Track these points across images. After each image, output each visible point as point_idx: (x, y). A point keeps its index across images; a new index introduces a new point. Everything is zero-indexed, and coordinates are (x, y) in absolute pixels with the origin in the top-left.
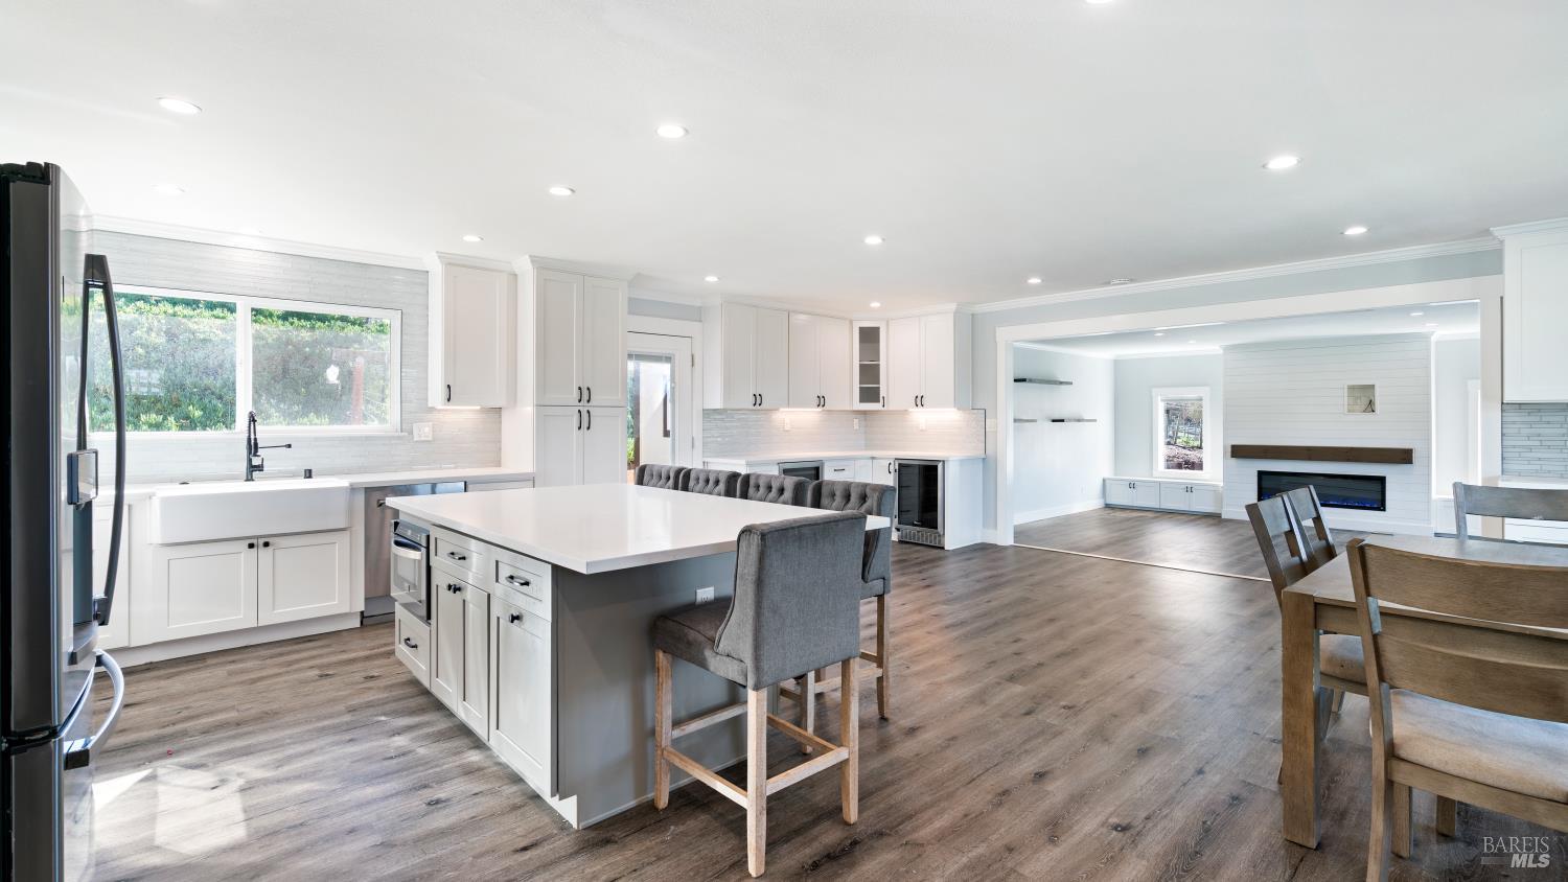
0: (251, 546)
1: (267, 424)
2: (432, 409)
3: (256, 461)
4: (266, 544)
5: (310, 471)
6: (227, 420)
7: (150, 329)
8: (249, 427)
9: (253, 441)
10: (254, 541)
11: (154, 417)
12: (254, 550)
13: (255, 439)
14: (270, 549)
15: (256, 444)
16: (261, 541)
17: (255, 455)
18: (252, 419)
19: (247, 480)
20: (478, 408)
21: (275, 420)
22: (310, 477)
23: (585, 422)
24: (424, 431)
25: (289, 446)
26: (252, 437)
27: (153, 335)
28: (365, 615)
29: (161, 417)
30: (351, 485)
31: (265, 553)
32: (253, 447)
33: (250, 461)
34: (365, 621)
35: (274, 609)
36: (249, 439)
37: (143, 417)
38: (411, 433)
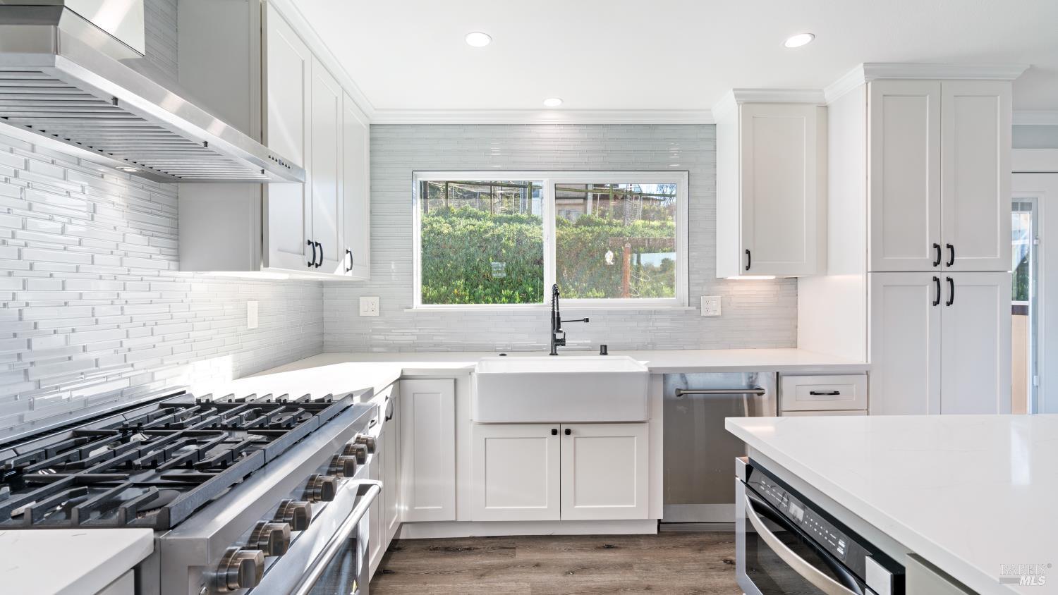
0: (554, 432)
1: (568, 297)
2: (722, 281)
3: (559, 336)
4: (568, 432)
5: (606, 346)
6: (537, 295)
7: (509, 239)
8: (553, 300)
9: (556, 316)
10: (556, 427)
11: (508, 292)
12: (557, 436)
13: (558, 313)
14: (571, 437)
15: (559, 319)
16: (564, 428)
17: (558, 331)
18: (556, 294)
19: (551, 354)
20: (773, 277)
21: (572, 294)
22: (605, 353)
23: (944, 294)
24: (712, 306)
25: (587, 320)
26: (556, 311)
27: (511, 242)
28: (662, 521)
29: (512, 292)
30: (650, 370)
31: (567, 441)
32: (556, 322)
33: (554, 336)
34: (663, 527)
35: (575, 505)
36: (553, 312)
37: (503, 292)
38: (699, 307)
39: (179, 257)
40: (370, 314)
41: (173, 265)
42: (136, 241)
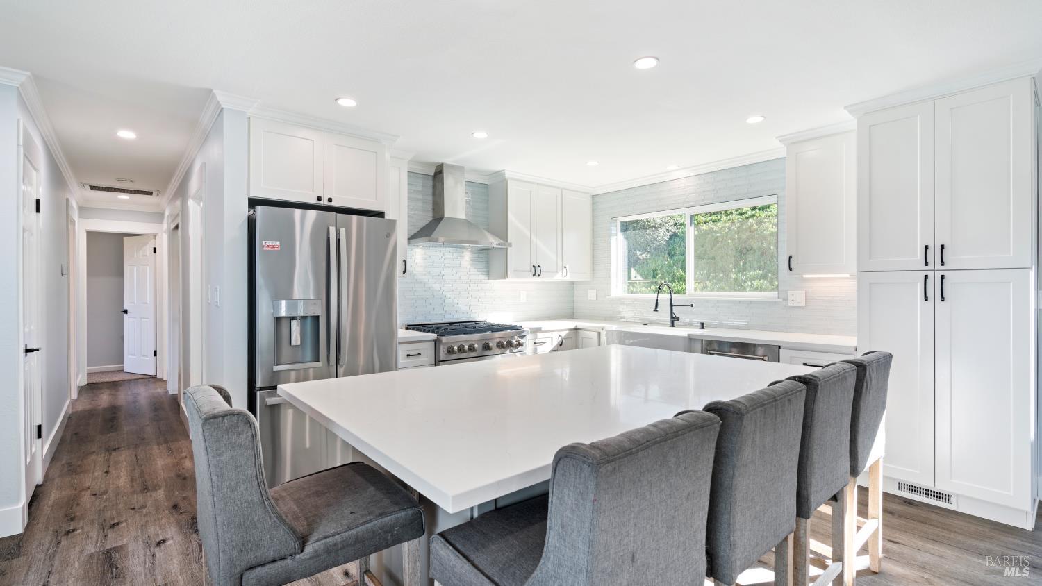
5: (703, 324)
19: (671, 326)
21: (710, 288)
22: (703, 328)
23: (936, 291)
24: (797, 298)
30: (689, 336)
33: (672, 314)
38: (785, 299)
39: (488, 275)
40: (592, 299)
41: (487, 278)
42: (473, 271)
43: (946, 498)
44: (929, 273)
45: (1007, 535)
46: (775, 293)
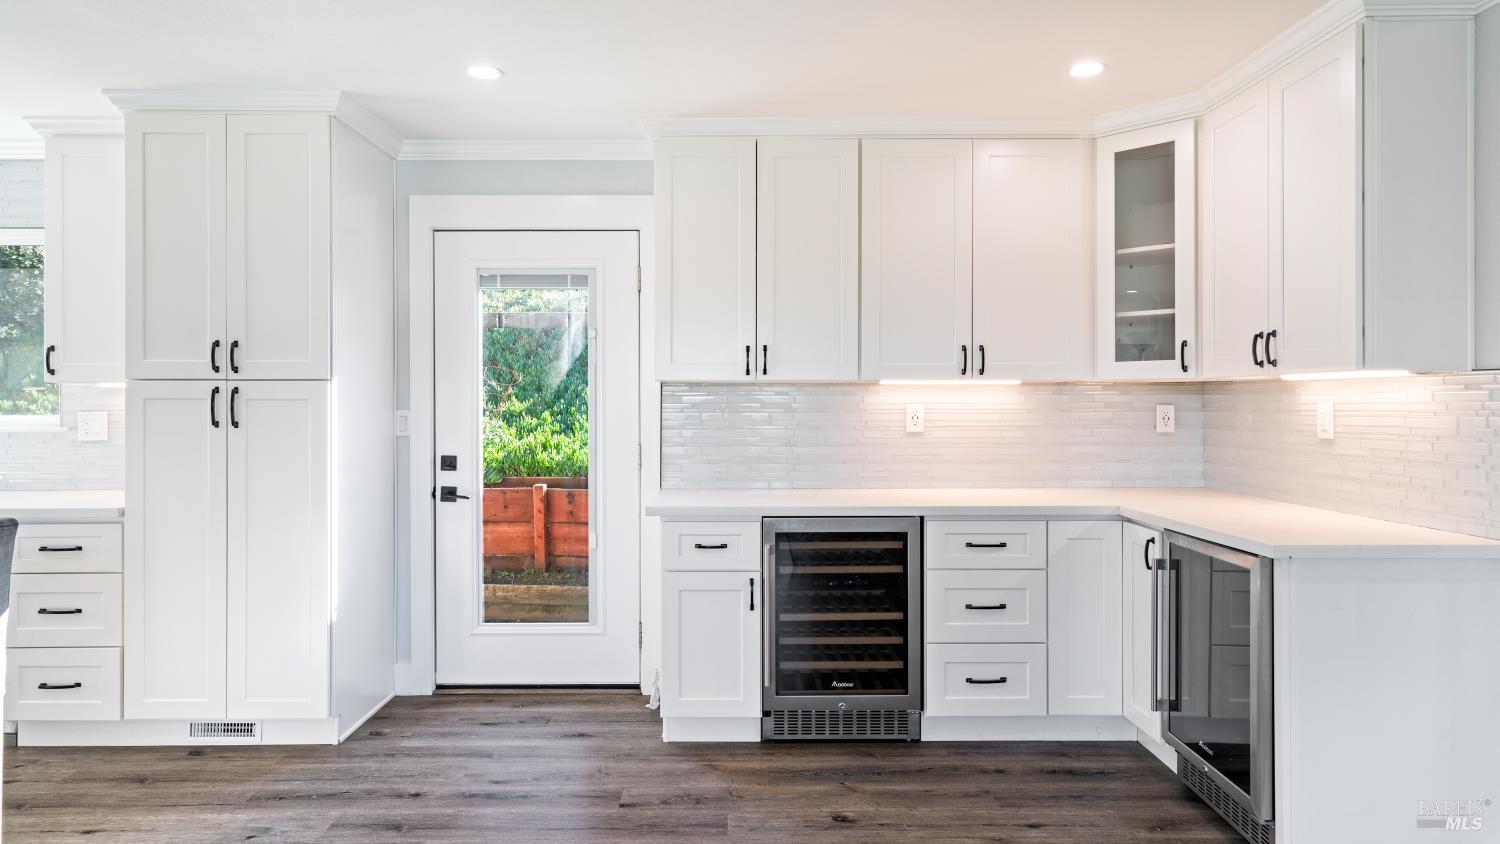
24: (93, 424)
38: (74, 428)
43: (247, 728)
44: (222, 385)
45: (295, 760)
46: (56, 418)
